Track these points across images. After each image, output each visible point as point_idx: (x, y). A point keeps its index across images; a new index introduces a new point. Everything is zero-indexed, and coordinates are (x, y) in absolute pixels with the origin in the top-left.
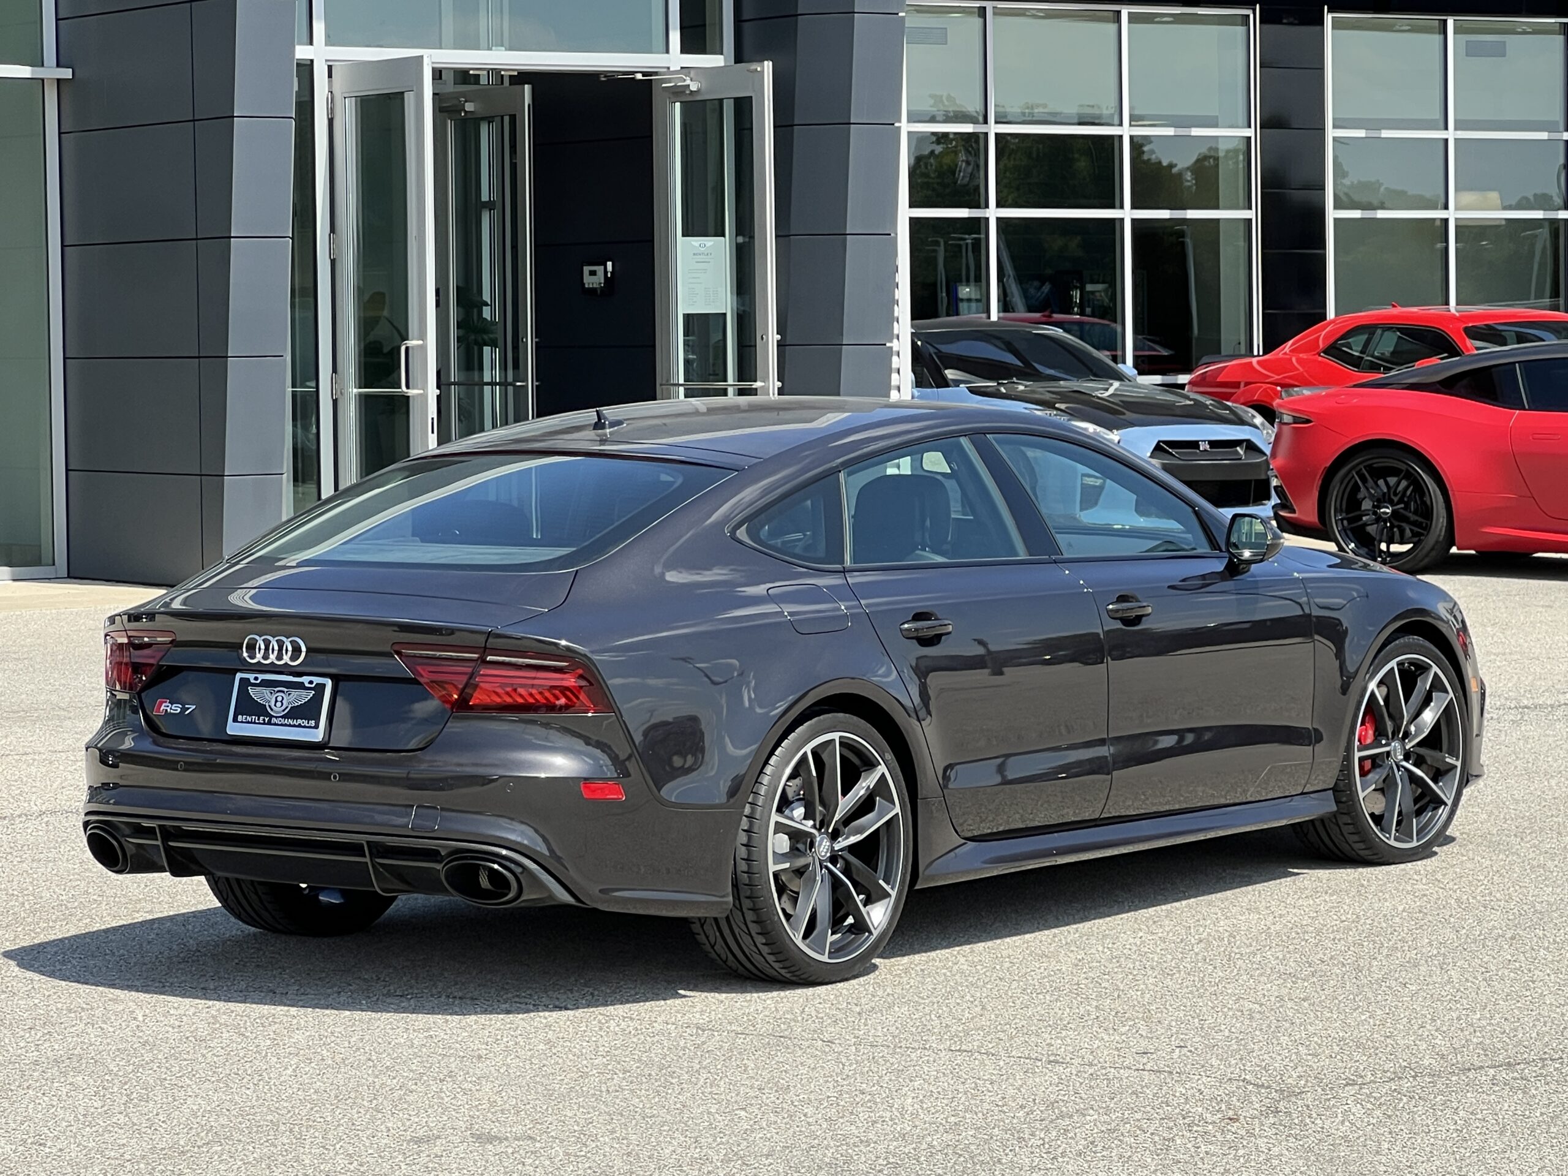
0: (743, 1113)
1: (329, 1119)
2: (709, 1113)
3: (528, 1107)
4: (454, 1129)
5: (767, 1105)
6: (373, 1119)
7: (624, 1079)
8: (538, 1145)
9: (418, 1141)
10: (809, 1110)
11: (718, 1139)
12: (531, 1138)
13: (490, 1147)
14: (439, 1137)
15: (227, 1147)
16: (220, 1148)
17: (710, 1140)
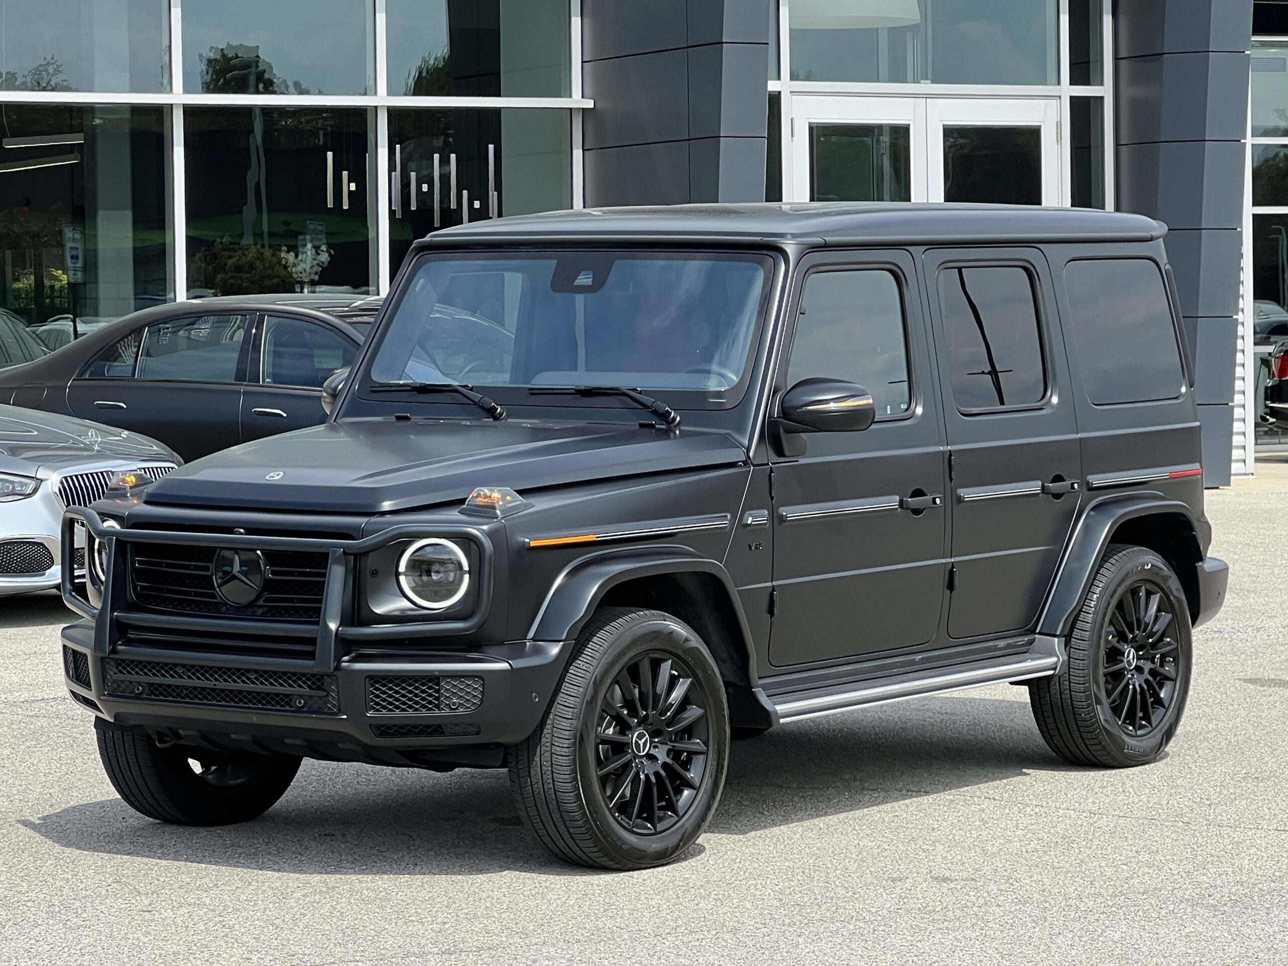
0: (1125, 867)
1: (829, 865)
2: (1100, 866)
3: (970, 861)
4: (918, 873)
5: (1142, 862)
6: (860, 866)
7: (1038, 844)
8: (979, 884)
9: (894, 880)
10: (1173, 866)
11: (1108, 883)
12: (973, 879)
13: (945, 885)
14: (907, 878)
15: (759, 882)
16: (754, 882)
17: (1102, 883)
